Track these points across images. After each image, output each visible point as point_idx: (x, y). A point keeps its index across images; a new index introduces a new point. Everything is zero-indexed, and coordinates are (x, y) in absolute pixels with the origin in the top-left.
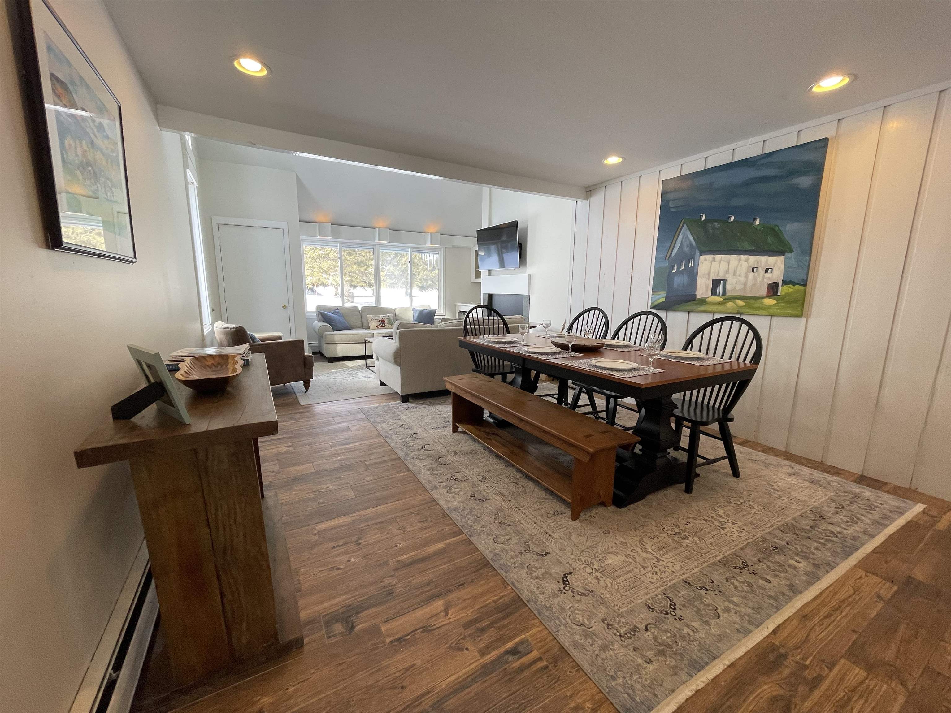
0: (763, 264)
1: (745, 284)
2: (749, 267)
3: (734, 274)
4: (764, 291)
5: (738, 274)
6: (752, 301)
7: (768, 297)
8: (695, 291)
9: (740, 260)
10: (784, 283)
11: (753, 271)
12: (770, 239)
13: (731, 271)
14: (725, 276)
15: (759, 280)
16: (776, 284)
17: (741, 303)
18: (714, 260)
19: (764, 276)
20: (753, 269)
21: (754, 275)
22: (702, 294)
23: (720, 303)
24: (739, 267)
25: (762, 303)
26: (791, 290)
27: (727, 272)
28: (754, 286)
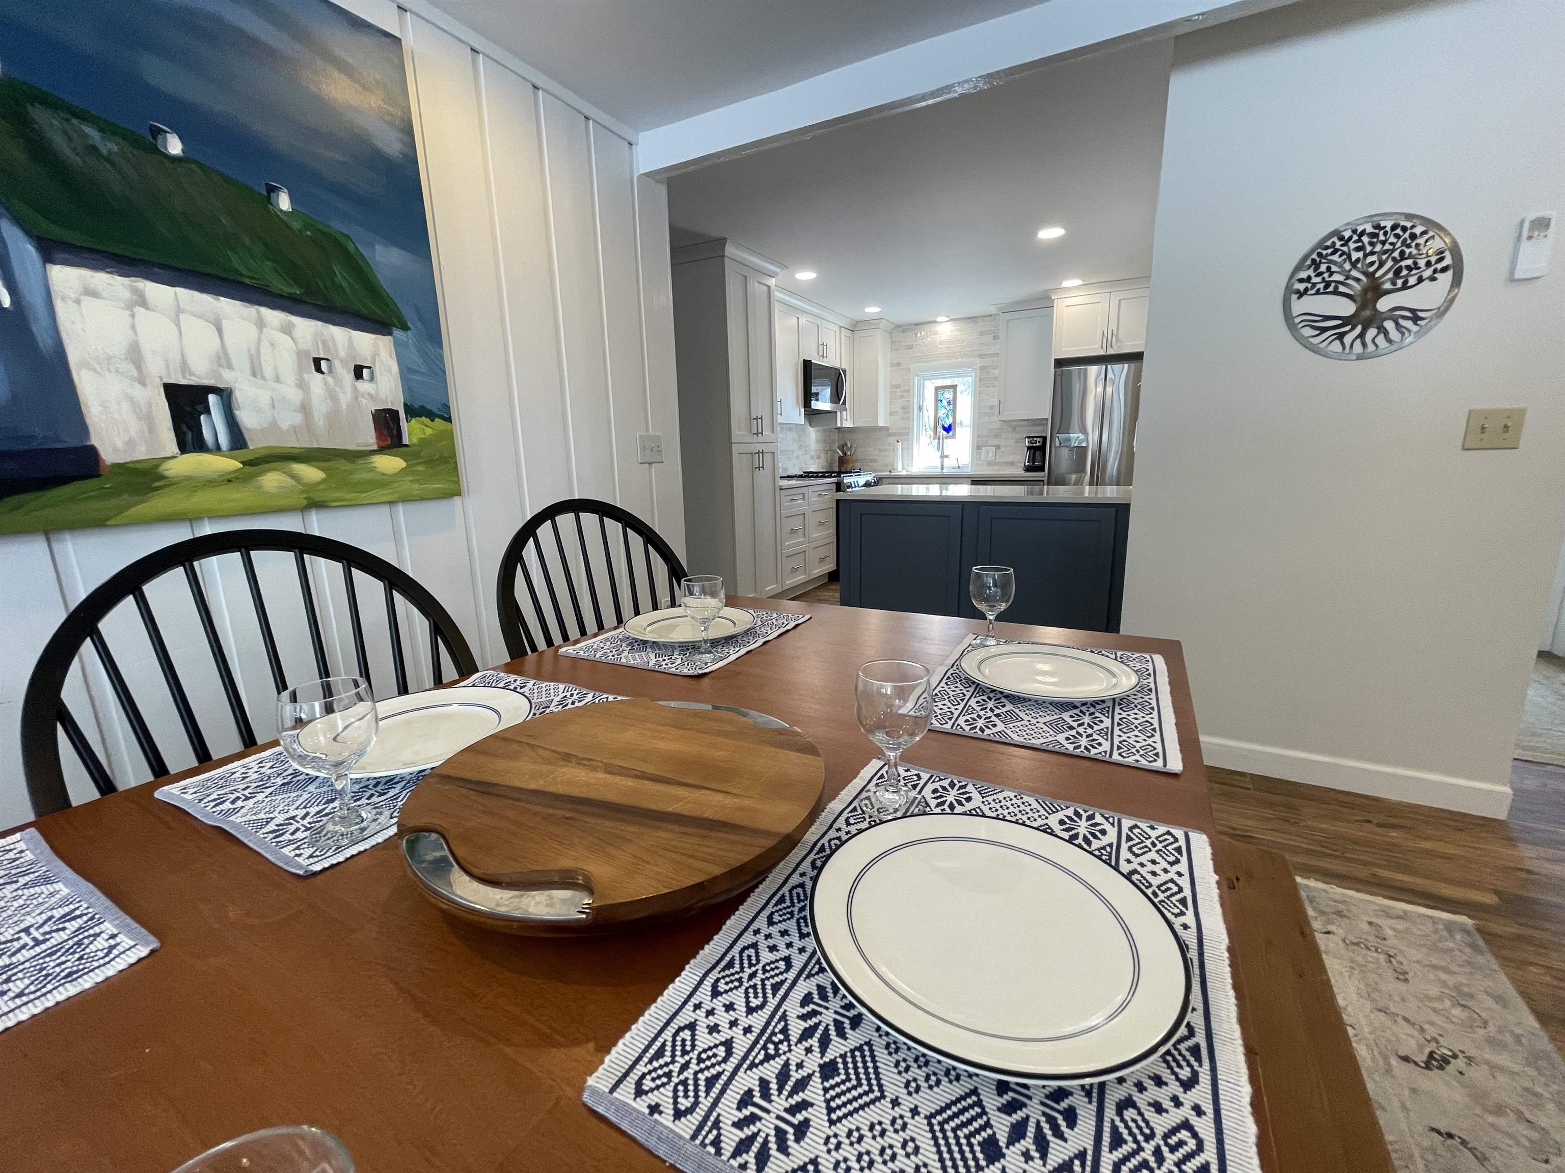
0: (342, 354)
1: (305, 408)
2: (300, 354)
3: (256, 371)
4: (367, 437)
5: (268, 371)
6: (343, 465)
7: (381, 450)
8: (84, 429)
9: (261, 324)
10: (412, 411)
11: (318, 369)
12: (341, 275)
13: (240, 361)
14: (219, 376)
15: (345, 398)
16: (394, 414)
17: (311, 473)
18: (142, 301)
19: (355, 389)
20: (317, 362)
21: (326, 383)
22: (130, 443)
23: (229, 480)
24: (265, 349)
25: (373, 470)
26: (429, 431)
27: (223, 359)
28: (333, 418)
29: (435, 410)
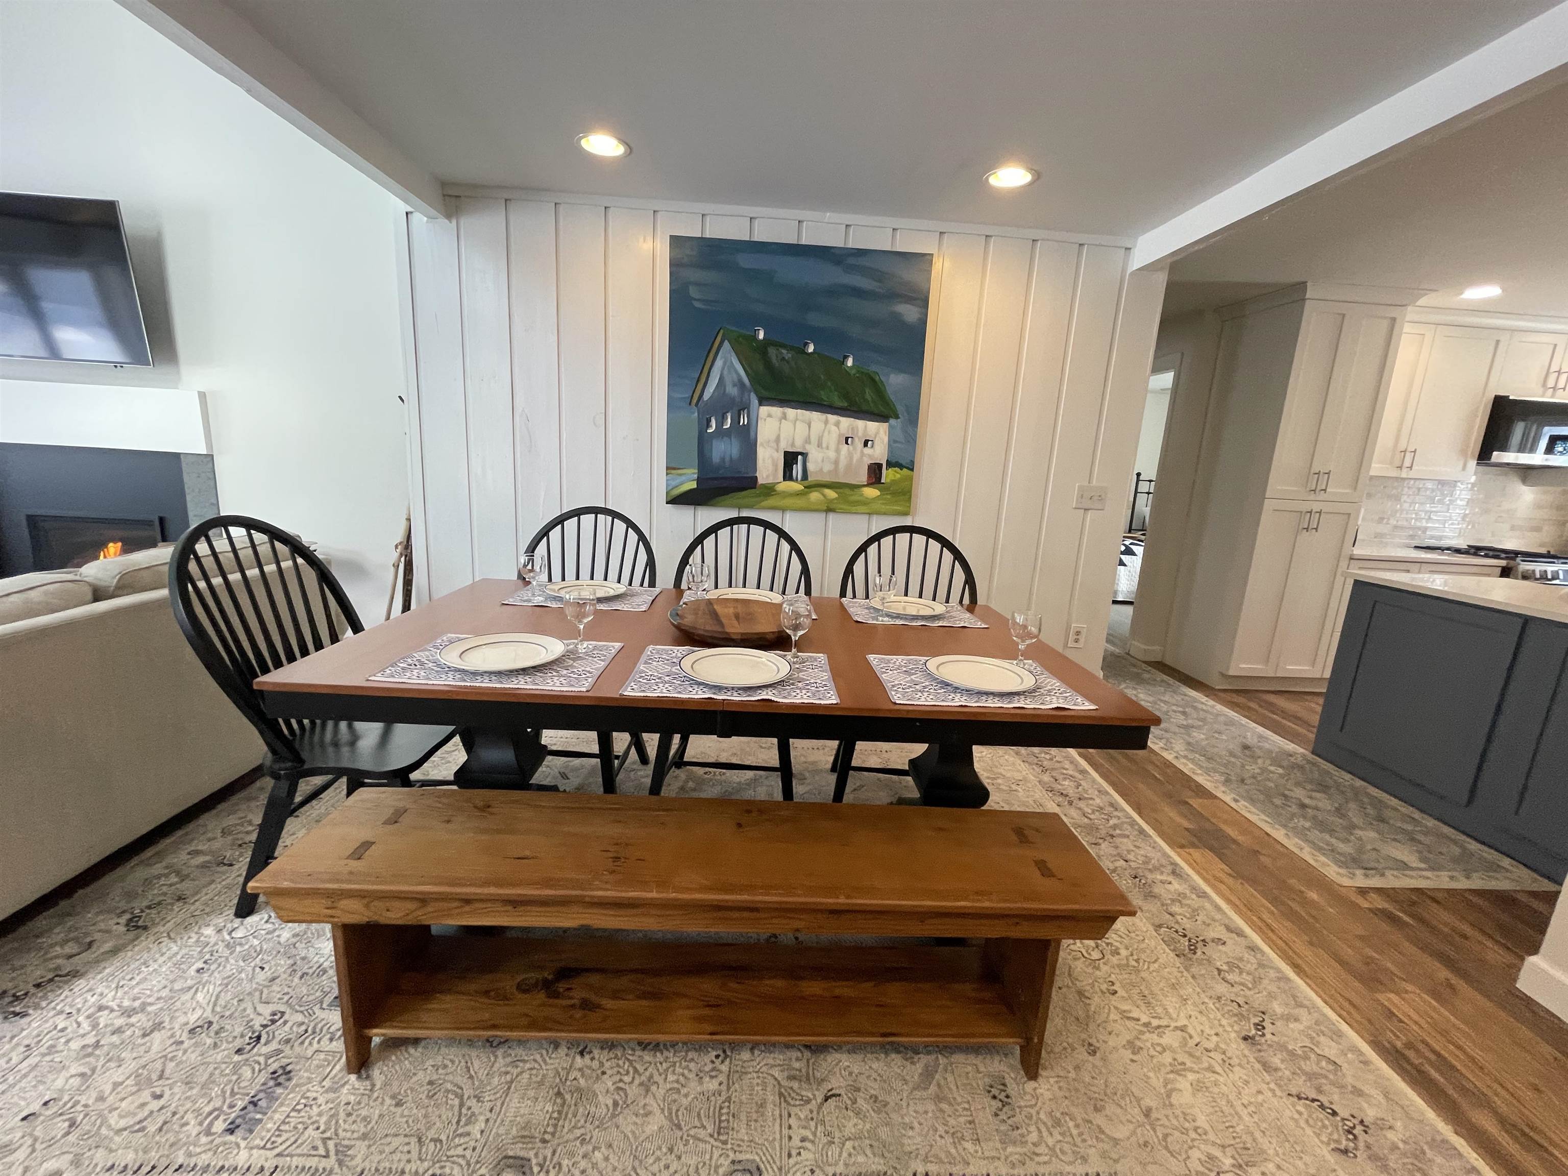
0: (860, 434)
1: (836, 462)
2: (840, 435)
3: (819, 445)
4: (863, 478)
5: (824, 445)
6: (847, 491)
7: (869, 485)
8: (755, 469)
9: (826, 422)
10: (890, 464)
11: (847, 443)
12: (869, 394)
13: (814, 439)
14: (804, 447)
15: (856, 457)
16: (879, 466)
17: (831, 494)
18: (784, 417)
19: (862, 452)
20: (847, 439)
21: (848, 449)
22: (768, 476)
23: (798, 494)
24: (826, 434)
25: (862, 495)
26: (898, 476)
27: (808, 441)
28: (849, 467)
29: (904, 464)
